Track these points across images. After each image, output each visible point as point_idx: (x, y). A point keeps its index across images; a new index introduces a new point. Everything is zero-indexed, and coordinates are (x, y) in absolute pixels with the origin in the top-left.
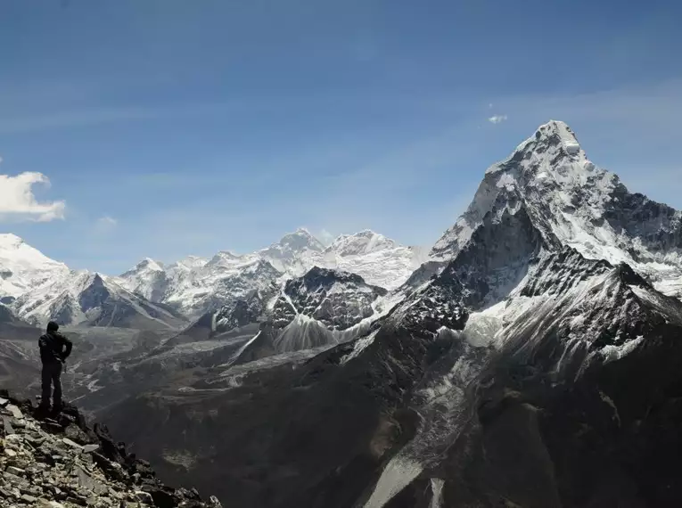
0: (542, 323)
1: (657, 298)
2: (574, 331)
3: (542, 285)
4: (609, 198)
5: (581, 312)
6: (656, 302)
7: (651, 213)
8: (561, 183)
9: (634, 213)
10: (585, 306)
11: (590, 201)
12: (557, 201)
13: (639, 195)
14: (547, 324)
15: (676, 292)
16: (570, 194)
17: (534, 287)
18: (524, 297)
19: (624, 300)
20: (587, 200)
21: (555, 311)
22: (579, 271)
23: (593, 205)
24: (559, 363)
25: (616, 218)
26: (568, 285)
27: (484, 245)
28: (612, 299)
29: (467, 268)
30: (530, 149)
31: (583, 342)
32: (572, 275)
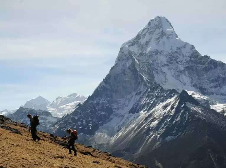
0: (136, 127)
1: (201, 110)
2: (152, 130)
3: (140, 106)
4: (189, 59)
5: (157, 119)
6: (200, 112)
7: (213, 67)
8: (161, 51)
9: (204, 66)
10: (159, 116)
11: (178, 60)
12: (159, 62)
13: (206, 57)
14: (138, 128)
15: (223, 109)
16: (166, 57)
17: (136, 108)
18: (131, 114)
19: (181, 110)
20: (176, 60)
21: (145, 120)
22: (160, 97)
23: (180, 63)
24: (141, 149)
25: (193, 70)
26: (154, 105)
27: (111, 86)
28: (174, 110)
29: (100, 100)
30: (144, 32)
31: (155, 136)
32: (156, 99)
